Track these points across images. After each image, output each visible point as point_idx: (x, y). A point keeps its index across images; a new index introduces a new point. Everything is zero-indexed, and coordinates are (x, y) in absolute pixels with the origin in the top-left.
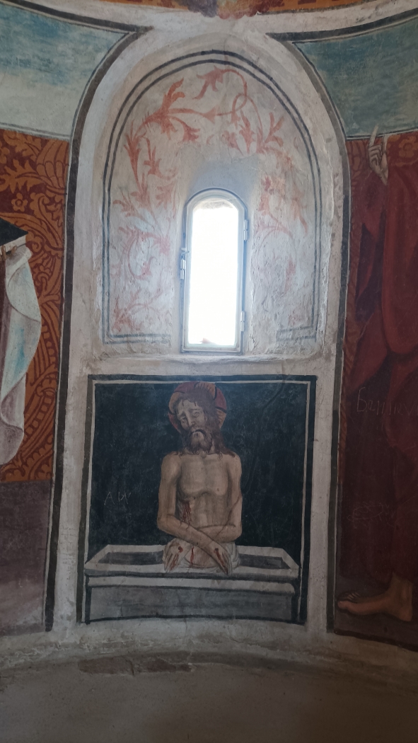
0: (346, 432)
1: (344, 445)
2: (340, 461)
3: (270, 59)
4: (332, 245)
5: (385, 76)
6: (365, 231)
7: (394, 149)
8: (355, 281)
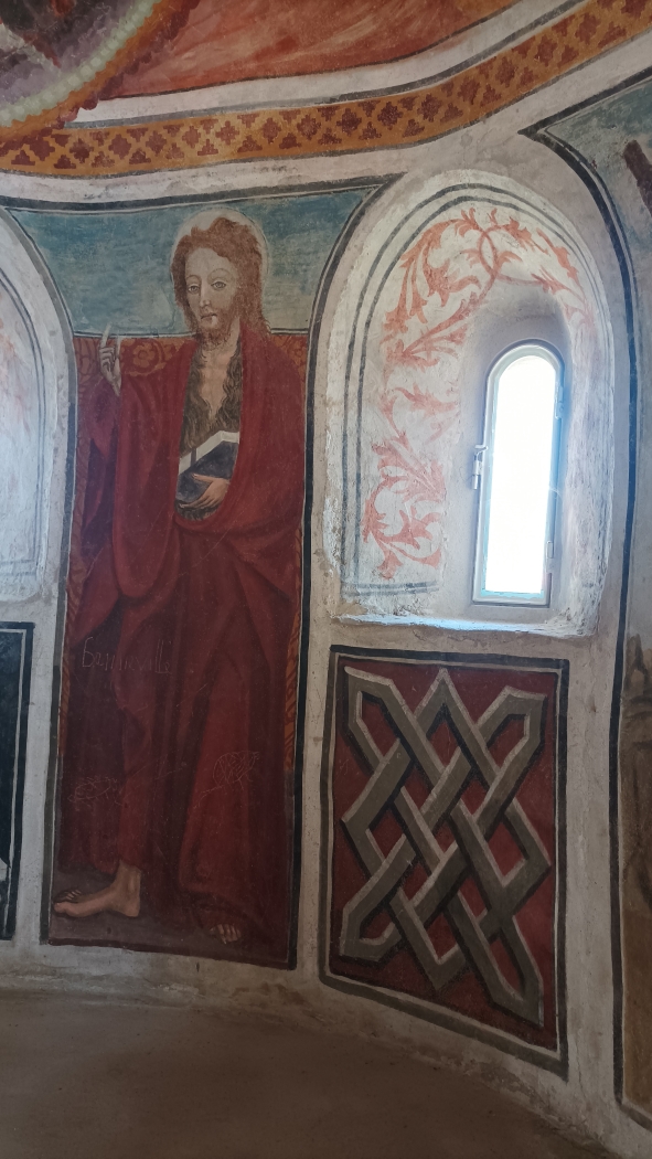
0: (68, 693)
1: (66, 708)
2: (61, 728)
4: (54, 462)
5: (118, 268)
6: (94, 447)
7: (128, 354)
8: (82, 508)
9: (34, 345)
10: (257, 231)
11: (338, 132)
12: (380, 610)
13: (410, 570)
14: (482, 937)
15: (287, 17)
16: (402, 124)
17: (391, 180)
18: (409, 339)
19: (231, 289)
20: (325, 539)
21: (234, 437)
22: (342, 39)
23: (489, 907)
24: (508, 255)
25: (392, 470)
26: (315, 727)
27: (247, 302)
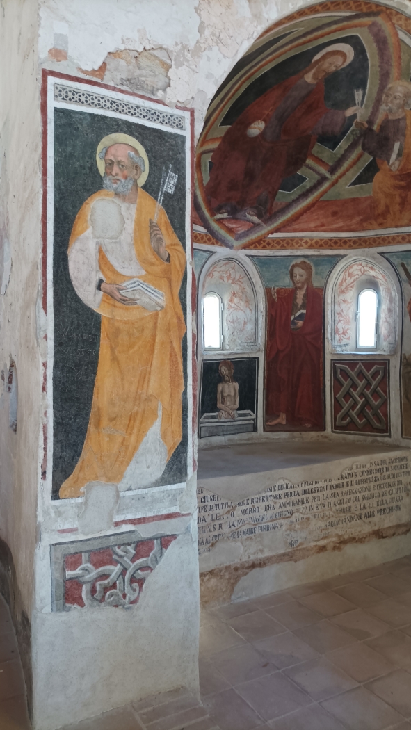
0: (267, 373)
3: (245, 262)
4: (262, 318)
5: (276, 271)
6: (271, 315)
7: (278, 292)
9: (253, 289)
10: (312, 265)
11: (333, 245)
12: (339, 350)
13: (344, 341)
14: (371, 416)
15: (324, 220)
16: (348, 245)
17: (344, 256)
18: (343, 288)
19: (304, 277)
20: (328, 335)
21: (304, 311)
22: (335, 226)
23: (372, 409)
24: (367, 271)
25: (341, 318)
26: (328, 377)
27: (309, 280)
